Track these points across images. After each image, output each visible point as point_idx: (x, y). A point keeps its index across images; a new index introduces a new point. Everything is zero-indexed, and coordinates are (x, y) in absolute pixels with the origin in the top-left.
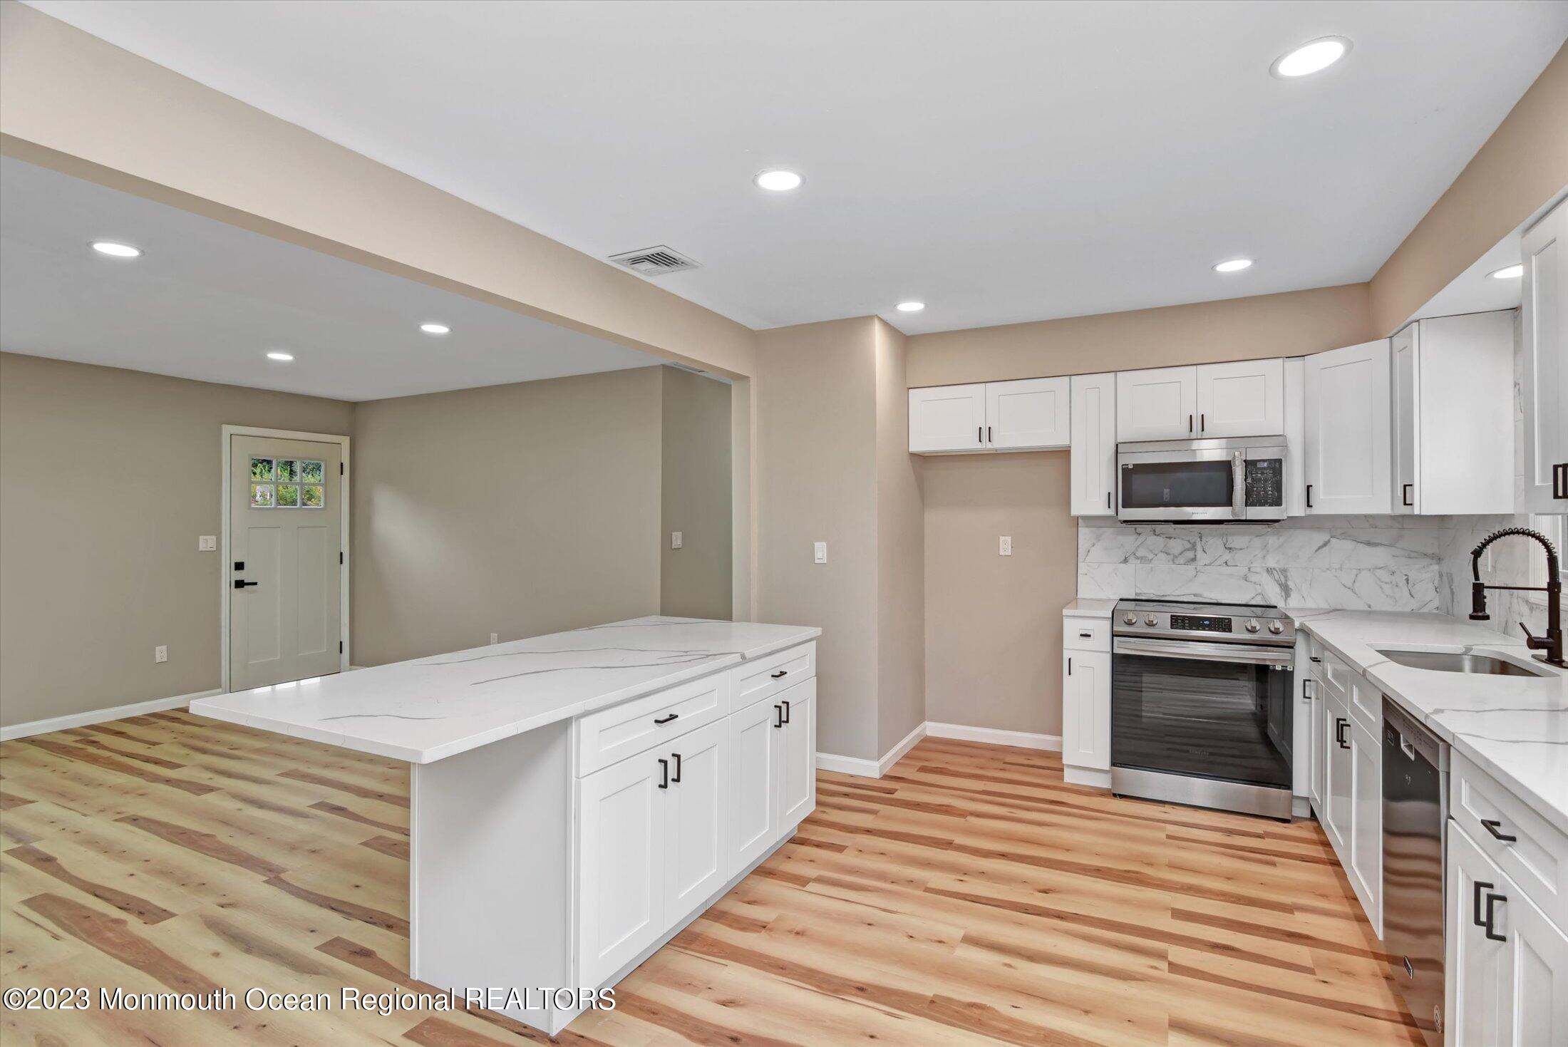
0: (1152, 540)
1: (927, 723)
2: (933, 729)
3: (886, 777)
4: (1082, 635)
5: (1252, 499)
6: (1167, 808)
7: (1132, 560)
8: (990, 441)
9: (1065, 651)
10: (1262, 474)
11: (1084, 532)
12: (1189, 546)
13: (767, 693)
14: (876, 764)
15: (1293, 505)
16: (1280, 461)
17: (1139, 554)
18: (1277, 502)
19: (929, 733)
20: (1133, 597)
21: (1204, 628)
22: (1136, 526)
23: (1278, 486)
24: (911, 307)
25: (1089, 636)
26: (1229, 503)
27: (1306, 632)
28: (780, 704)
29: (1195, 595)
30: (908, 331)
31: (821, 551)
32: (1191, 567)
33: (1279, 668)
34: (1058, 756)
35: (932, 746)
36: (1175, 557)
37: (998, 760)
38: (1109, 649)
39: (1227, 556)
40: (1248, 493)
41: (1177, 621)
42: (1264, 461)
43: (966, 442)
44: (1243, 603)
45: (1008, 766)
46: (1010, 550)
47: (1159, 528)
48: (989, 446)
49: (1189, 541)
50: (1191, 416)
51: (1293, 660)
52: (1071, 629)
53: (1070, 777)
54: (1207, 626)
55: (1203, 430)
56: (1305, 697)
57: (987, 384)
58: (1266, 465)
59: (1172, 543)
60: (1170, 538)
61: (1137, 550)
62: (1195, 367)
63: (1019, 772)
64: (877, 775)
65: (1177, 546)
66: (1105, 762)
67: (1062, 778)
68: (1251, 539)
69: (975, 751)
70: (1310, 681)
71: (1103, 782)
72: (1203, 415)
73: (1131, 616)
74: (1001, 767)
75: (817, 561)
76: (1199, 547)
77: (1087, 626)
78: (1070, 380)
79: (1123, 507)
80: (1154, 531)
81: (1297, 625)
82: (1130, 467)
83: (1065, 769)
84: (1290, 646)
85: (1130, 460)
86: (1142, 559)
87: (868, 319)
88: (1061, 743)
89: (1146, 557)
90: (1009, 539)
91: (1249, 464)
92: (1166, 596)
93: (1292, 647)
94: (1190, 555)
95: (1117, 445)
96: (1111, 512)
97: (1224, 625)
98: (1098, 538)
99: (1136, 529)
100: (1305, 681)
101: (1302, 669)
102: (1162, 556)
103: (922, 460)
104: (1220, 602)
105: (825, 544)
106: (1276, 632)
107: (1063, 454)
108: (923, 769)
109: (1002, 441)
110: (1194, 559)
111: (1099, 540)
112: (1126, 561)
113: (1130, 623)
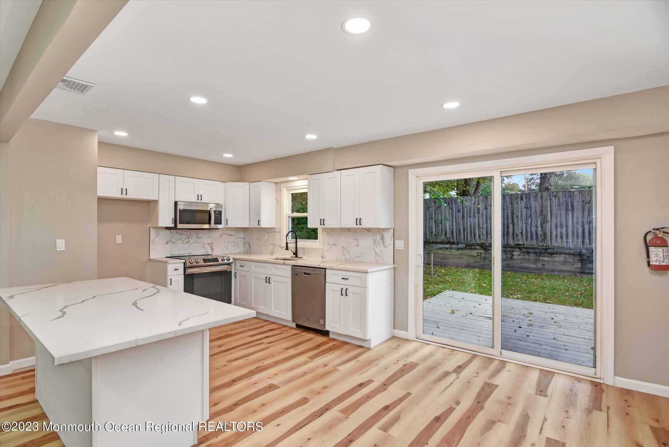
0: (176, 235)
4: (175, 270)
5: (216, 223)
7: (169, 242)
8: (126, 194)
9: (169, 277)
10: (217, 215)
11: (153, 233)
12: (187, 237)
15: (224, 225)
16: (221, 211)
17: (172, 240)
18: (221, 223)
20: (170, 256)
23: (221, 219)
25: (177, 270)
26: (209, 223)
29: (189, 253)
32: (187, 245)
36: (183, 241)
38: (183, 274)
39: (198, 240)
40: (215, 220)
41: (204, 261)
43: (115, 193)
46: (121, 241)
48: (125, 196)
50: (198, 195)
51: (232, 268)
52: (170, 268)
54: (212, 261)
55: (201, 200)
56: (235, 278)
57: (124, 170)
58: (218, 212)
59: (182, 236)
62: (197, 179)
65: (184, 237)
72: (201, 195)
75: (58, 249)
76: (190, 237)
78: (159, 175)
80: (177, 232)
81: (232, 258)
84: (231, 264)
86: (173, 242)
89: (174, 242)
90: (121, 236)
91: (215, 211)
92: (180, 254)
94: (188, 240)
95: (175, 202)
96: (173, 225)
97: (216, 260)
98: (158, 235)
99: (171, 231)
100: (235, 273)
101: (234, 270)
102: (179, 241)
104: (196, 255)
107: (156, 203)
109: (132, 195)
110: (189, 241)
112: (167, 243)
113: (191, 263)
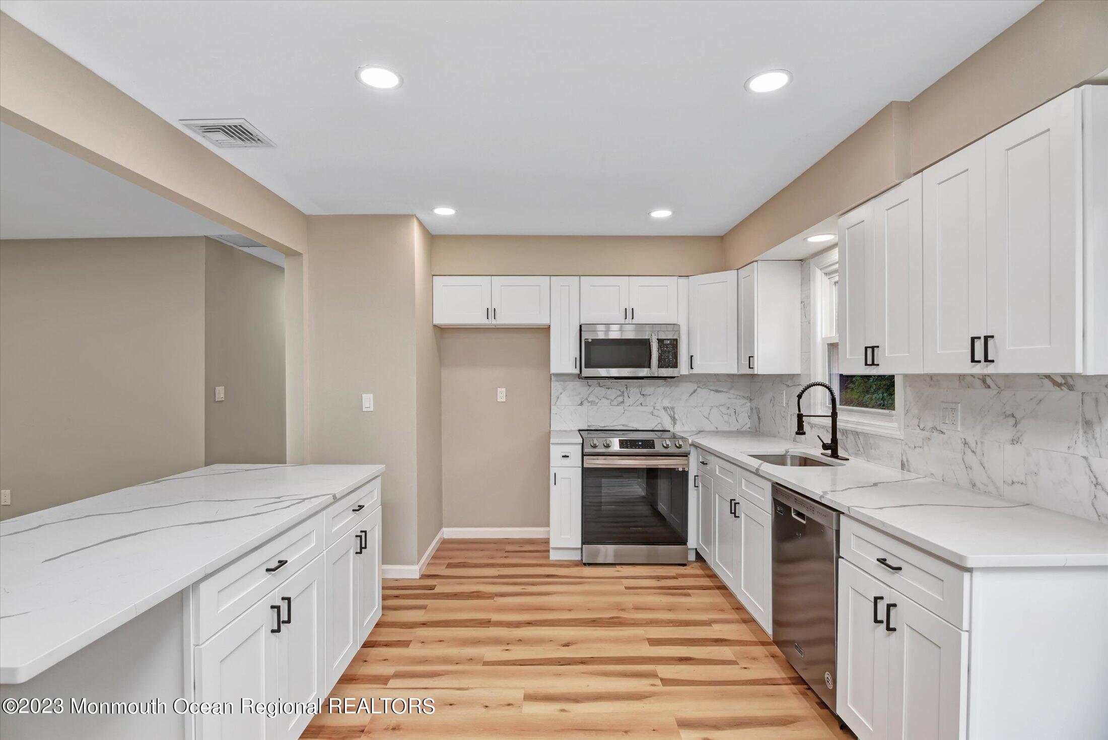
0: (598, 389)
1: (444, 530)
2: (448, 533)
3: (424, 576)
4: (563, 456)
5: (663, 363)
6: (618, 568)
7: (585, 403)
8: (495, 318)
9: (551, 469)
10: (667, 347)
11: (556, 386)
12: (619, 393)
13: (351, 524)
14: (416, 568)
15: (683, 368)
16: (676, 340)
17: (590, 399)
18: (675, 366)
19: (446, 537)
20: (586, 428)
21: (639, 447)
22: (589, 381)
23: (676, 356)
24: (445, 212)
25: (568, 456)
26: (649, 366)
27: (696, 446)
28: (359, 534)
29: (623, 425)
30: (434, 232)
31: (368, 402)
32: (620, 409)
33: (680, 469)
34: (547, 542)
35: (450, 546)
36: (612, 401)
37: (501, 550)
38: (580, 465)
39: (641, 399)
40: (660, 359)
41: (623, 444)
42: (668, 340)
43: (478, 318)
44: (651, 429)
45: (507, 554)
46: (505, 398)
47: (601, 381)
48: (494, 322)
49: (619, 390)
50: (626, 309)
51: (688, 465)
52: (556, 452)
53: (554, 556)
54: (640, 445)
55: (633, 318)
56: (695, 486)
57: (493, 277)
58: (669, 342)
59: (609, 391)
60: (609, 388)
61: (588, 396)
62: (628, 277)
63: (516, 557)
64: (418, 577)
65: (612, 393)
66: (577, 542)
67: (549, 557)
68: (655, 389)
69: (482, 546)
70: (698, 476)
71: (576, 556)
72: (633, 309)
73: (596, 442)
74: (505, 555)
75: (364, 410)
76: (626, 394)
77: (566, 450)
78: (550, 278)
79: (585, 367)
80: (599, 384)
81: (690, 442)
82: (590, 341)
83: (551, 551)
84: (686, 455)
85: (588, 336)
86: (592, 403)
87: (408, 217)
88: (549, 532)
89: (595, 401)
90: (504, 390)
91: (660, 341)
92: (606, 426)
93: (686, 456)
94: (621, 399)
95: (581, 326)
96: (577, 371)
97: (649, 444)
98: (564, 389)
99: (588, 382)
100: (695, 476)
101: (693, 470)
102: (603, 400)
103: (441, 331)
104: (638, 429)
105: (372, 395)
106: (680, 447)
107: (546, 330)
108: (450, 566)
109: (505, 318)
110: (623, 402)
111: (564, 391)
112: (581, 404)
113: (595, 446)
